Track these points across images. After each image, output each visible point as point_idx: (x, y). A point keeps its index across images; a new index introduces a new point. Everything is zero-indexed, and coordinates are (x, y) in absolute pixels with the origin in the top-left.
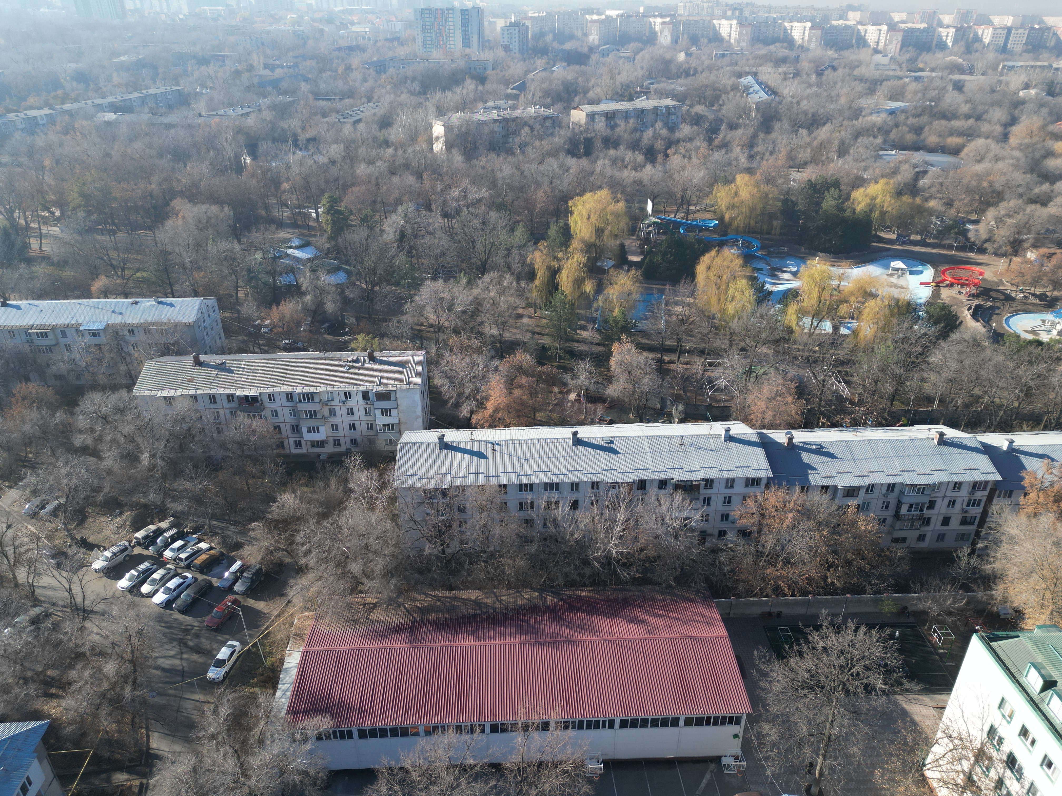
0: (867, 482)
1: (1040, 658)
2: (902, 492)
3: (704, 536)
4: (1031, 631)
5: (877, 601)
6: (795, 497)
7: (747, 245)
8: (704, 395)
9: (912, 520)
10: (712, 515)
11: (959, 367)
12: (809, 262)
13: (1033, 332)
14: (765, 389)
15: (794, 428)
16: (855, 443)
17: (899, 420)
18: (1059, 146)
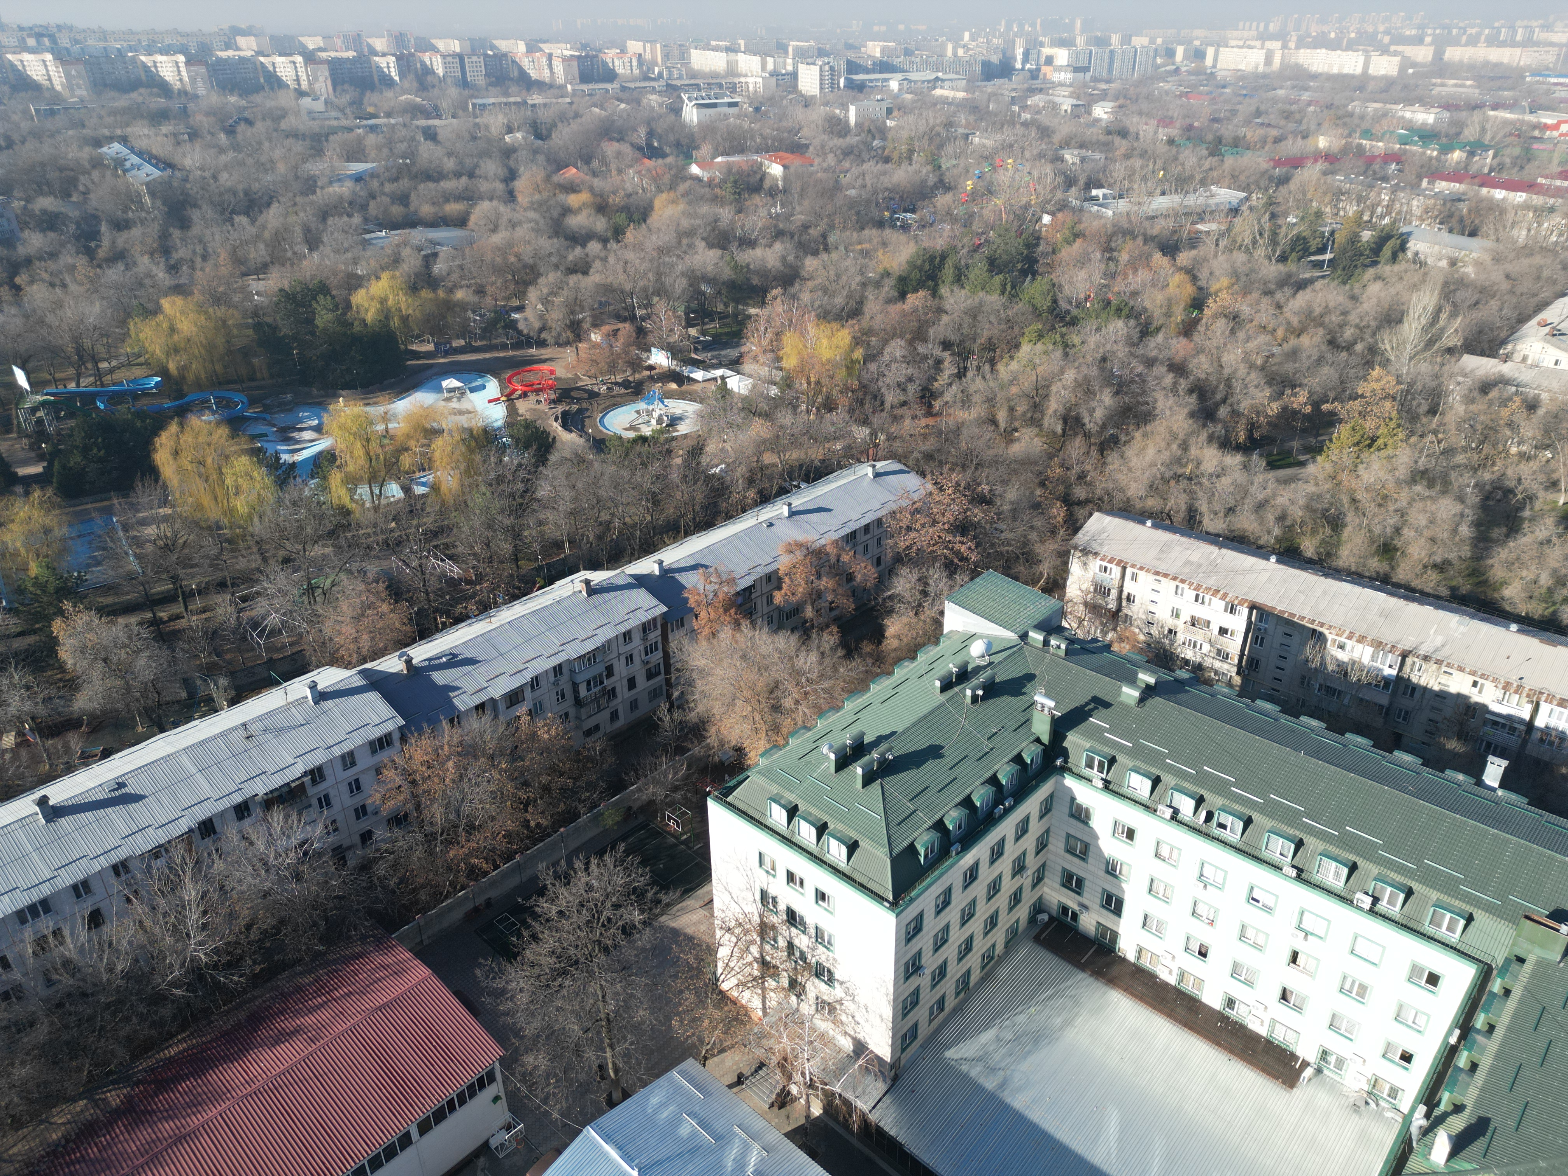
0: (528, 676)
1: (775, 789)
2: (572, 671)
3: (340, 853)
4: (757, 764)
5: (596, 819)
6: (447, 738)
7: (224, 404)
8: (253, 649)
9: (597, 699)
10: (340, 818)
11: (573, 494)
12: (331, 407)
13: (632, 428)
14: (344, 606)
15: (407, 645)
16: (494, 633)
17: (534, 584)
18: (573, 200)
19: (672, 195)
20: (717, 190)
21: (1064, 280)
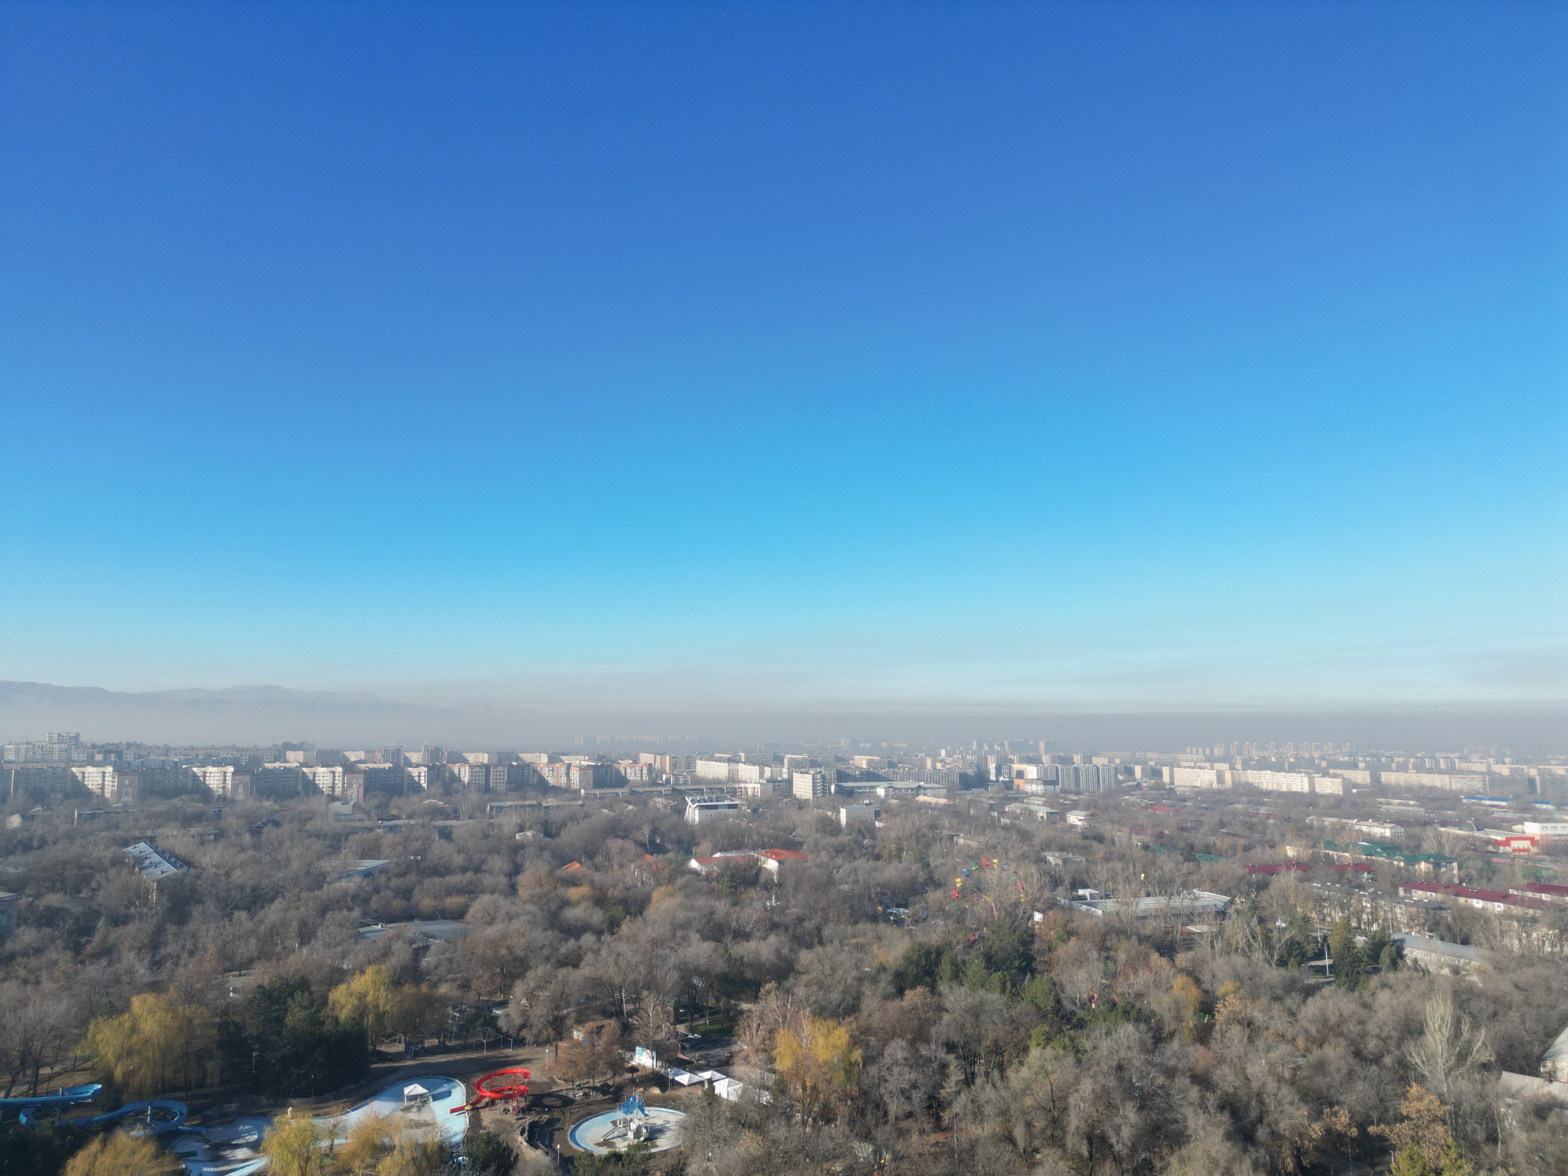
7: (160, 1116)
12: (276, 1119)
13: (606, 1143)
18: (573, 893)
19: (670, 888)
20: (714, 884)
21: (1064, 978)
